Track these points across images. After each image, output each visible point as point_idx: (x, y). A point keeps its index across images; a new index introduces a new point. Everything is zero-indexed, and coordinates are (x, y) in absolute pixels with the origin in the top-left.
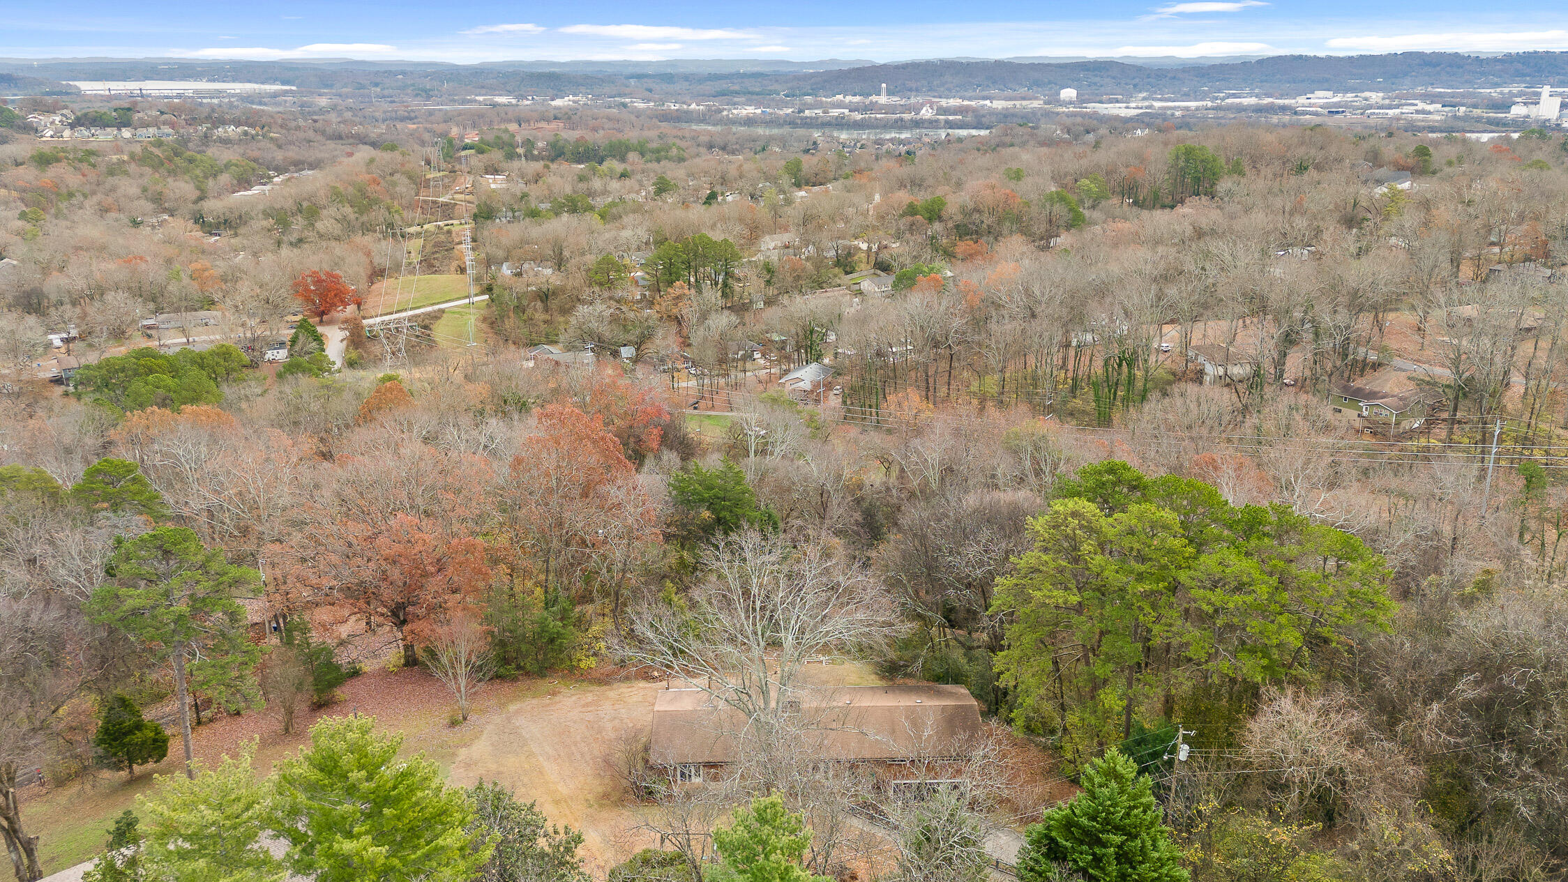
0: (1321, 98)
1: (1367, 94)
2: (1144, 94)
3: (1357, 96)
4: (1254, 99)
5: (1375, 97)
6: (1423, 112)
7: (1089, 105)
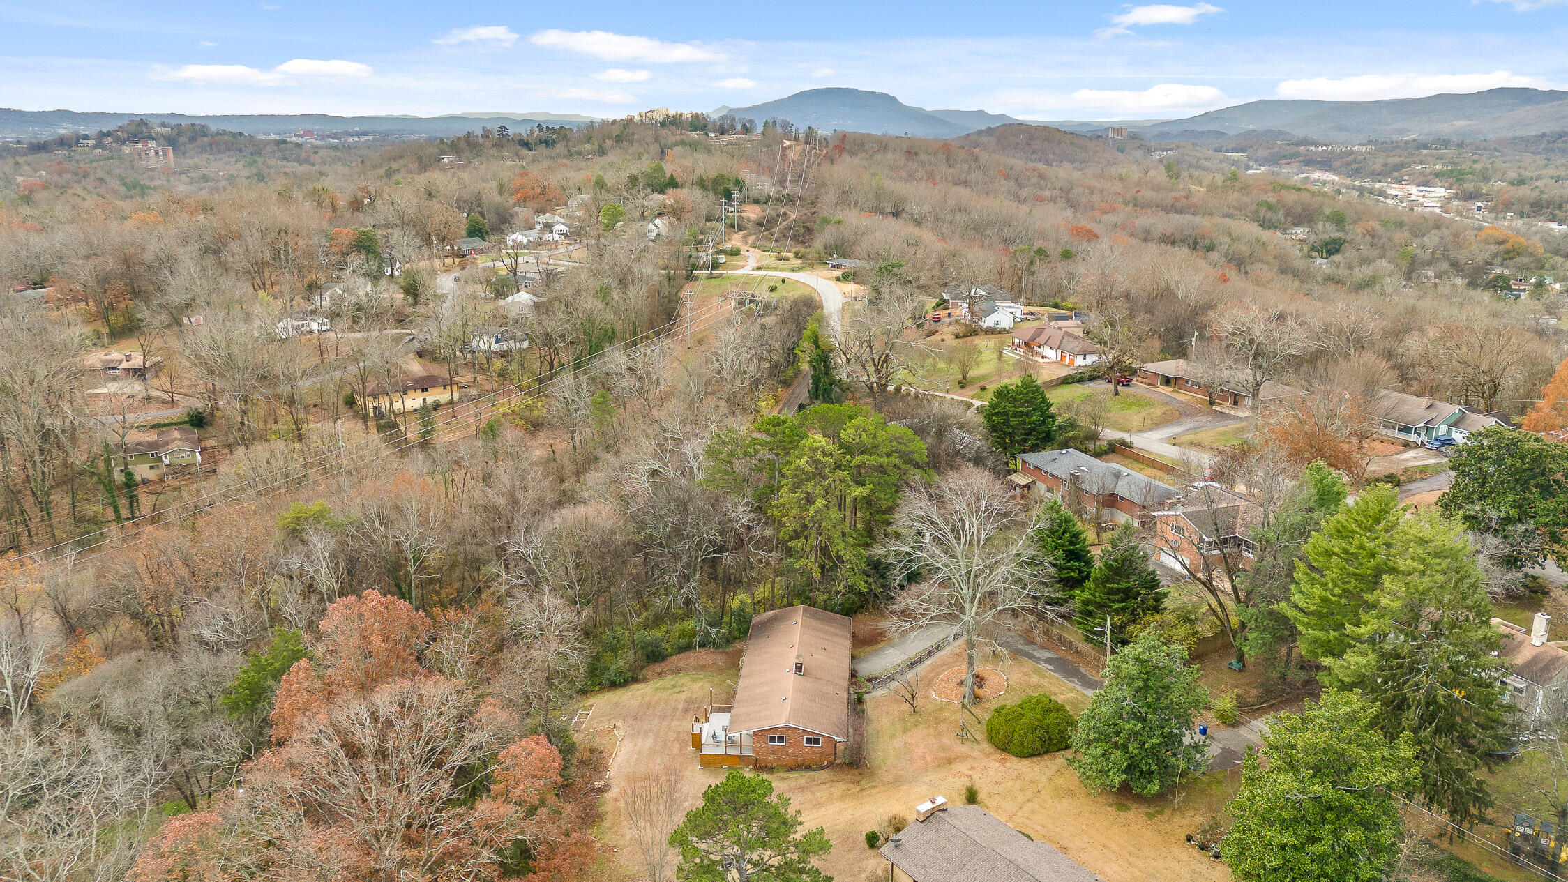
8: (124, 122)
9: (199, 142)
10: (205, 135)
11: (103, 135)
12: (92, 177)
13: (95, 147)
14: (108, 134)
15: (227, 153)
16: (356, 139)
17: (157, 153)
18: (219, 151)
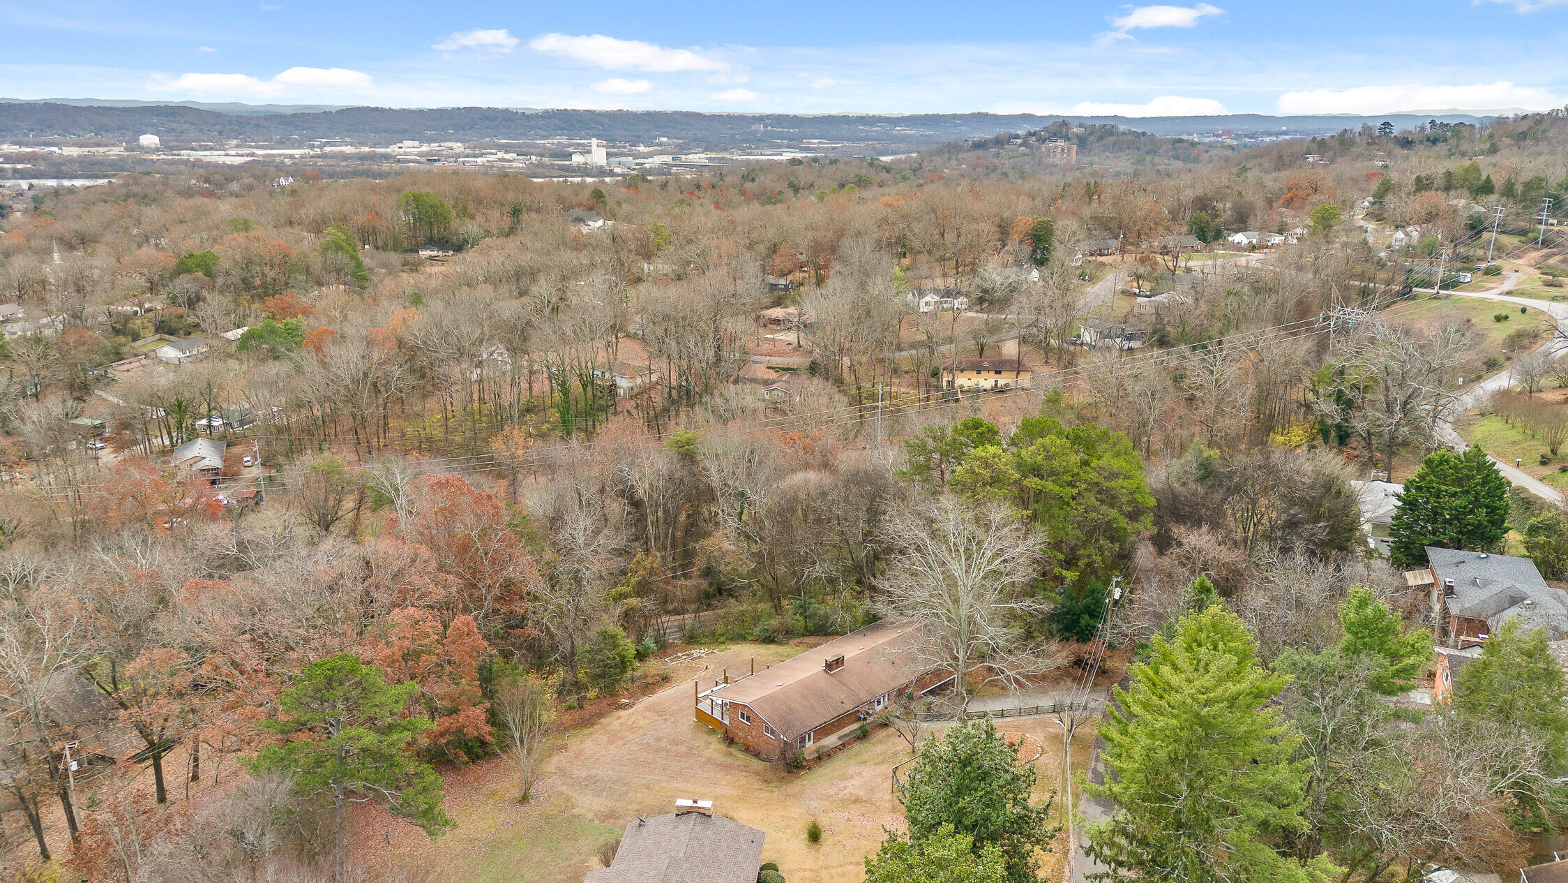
0: (410, 148)
1: (449, 144)
2: (235, 142)
3: (440, 146)
4: (349, 147)
5: (458, 147)
6: (503, 160)
7: (182, 152)
8: (1049, 123)
9: (1106, 141)
10: (1112, 134)
11: (1030, 134)
12: (999, 171)
13: (1021, 145)
14: (1034, 134)
15: (1127, 152)
16: (1274, 138)
17: (1063, 150)
18: (1120, 150)
